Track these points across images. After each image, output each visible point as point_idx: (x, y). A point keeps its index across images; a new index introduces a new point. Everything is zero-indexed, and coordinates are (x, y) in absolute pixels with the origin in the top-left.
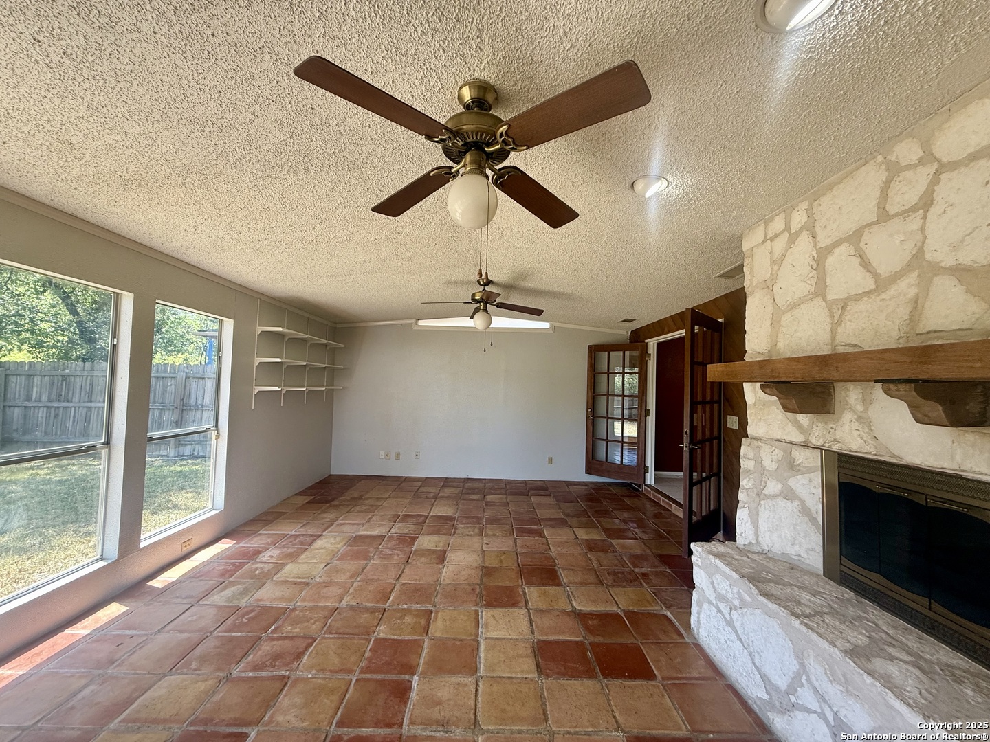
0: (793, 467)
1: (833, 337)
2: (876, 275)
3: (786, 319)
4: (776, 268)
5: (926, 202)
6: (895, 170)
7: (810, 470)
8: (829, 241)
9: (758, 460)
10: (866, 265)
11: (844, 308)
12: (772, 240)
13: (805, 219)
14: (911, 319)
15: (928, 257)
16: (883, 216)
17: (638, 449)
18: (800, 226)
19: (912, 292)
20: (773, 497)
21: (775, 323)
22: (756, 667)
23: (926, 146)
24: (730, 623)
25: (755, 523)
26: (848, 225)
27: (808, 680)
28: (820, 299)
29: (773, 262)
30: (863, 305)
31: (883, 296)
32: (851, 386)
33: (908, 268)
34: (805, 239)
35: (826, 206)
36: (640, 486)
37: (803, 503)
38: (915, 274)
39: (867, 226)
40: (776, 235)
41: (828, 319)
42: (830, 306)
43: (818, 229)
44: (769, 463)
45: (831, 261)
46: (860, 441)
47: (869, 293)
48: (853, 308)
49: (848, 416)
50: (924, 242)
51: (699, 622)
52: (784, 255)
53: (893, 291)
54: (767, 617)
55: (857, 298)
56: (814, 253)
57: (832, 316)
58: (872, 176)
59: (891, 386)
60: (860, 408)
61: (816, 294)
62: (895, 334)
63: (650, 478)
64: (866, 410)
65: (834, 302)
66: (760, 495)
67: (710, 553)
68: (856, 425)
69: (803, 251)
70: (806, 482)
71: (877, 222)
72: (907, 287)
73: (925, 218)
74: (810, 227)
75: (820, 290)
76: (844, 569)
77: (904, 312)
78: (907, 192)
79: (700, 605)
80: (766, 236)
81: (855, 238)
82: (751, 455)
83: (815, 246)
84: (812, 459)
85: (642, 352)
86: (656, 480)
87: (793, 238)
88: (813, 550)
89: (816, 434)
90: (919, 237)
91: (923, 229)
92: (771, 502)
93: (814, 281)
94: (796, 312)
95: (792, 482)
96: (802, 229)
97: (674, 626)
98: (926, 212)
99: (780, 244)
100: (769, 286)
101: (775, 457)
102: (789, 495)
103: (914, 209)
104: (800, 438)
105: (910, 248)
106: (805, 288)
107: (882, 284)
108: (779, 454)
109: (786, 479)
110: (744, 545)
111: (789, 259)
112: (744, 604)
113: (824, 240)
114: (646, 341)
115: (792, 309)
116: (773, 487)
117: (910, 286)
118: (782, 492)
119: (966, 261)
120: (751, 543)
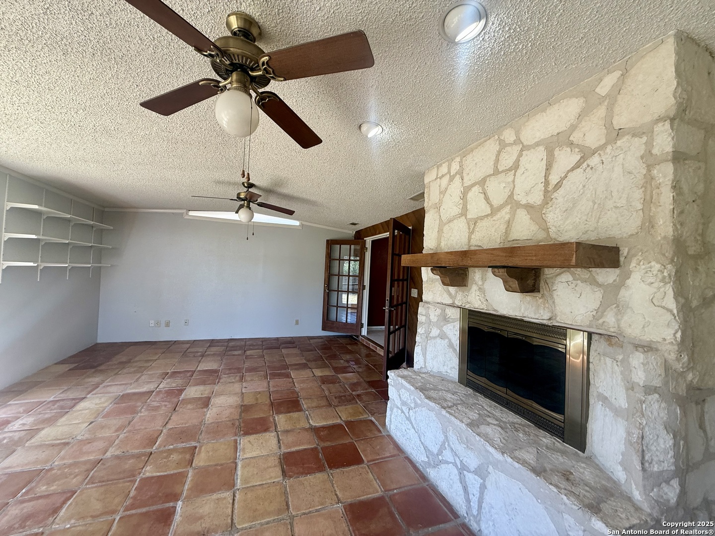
0: (445, 319)
1: (469, 239)
2: (491, 206)
3: (446, 228)
4: (442, 196)
5: (516, 167)
6: (503, 145)
7: (454, 321)
8: (469, 183)
9: (427, 315)
10: (487, 199)
11: (475, 224)
12: (440, 178)
13: (458, 168)
14: (506, 233)
15: (515, 197)
16: (496, 172)
17: (357, 312)
18: (455, 171)
19: (507, 217)
20: (435, 338)
21: (440, 231)
22: (422, 443)
23: (517, 134)
24: (408, 419)
25: (424, 355)
26: (480, 175)
27: (449, 445)
28: (464, 217)
29: (441, 193)
30: (484, 223)
31: (494, 218)
32: (476, 270)
33: (506, 203)
34: (457, 179)
35: (469, 161)
36: (358, 336)
37: (450, 340)
38: (509, 207)
39: (488, 176)
40: (443, 176)
41: (467, 230)
42: (468, 222)
43: (464, 175)
44: (434, 318)
45: (470, 195)
46: (479, 302)
47: (487, 216)
48: (480, 224)
49: (474, 288)
50: (514, 189)
51: (391, 421)
52: (446, 189)
53: (498, 216)
54: (429, 411)
55: (482, 218)
56: (462, 189)
57: (469, 229)
58: (492, 147)
59: (496, 270)
60: (480, 283)
61: (462, 215)
62: (498, 241)
63: (364, 331)
64: (483, 284)
65: (471, 219)
66: (428, 337)
67: (399, 376)
68: (478, 293)
69: (456, 188)
70: (452, 328)
71: (493, 175)
72: (505, 214)
73: (515, 175)
74: (460, 173)
75: (464, 213)
76: (468, 377)
77: (503, 228)
78: (507, 160)
79: (392, 410)
80: (437, 175)
81: (482, 182)
82: (424, 313)
83: (463, 184)
84: (454, 314)
85: (362, 245)
86: (368, 332)
87: (452, 179)
88: (454, 368)
89: (458, 299)
90: (512, 186)
91: (514, 181)
92: (433, 341)
93: (461, 206)
94: (451, 224)
95: (445, 328)
96: (456, 173)
97: (376, 426)
98: (516, 172)
99: (445, 181)
100: (438, 207)
101: (436, 314)
102: (443, 336)
103: (510, 170)
104: (450, 302)
105: (507, 193)
106: (456, 210)
107: (494, 211)
108: (439, 311)
109: (442, 327)
110: (418, 369)
111: (449, 191)
112: (417, 405)
113: (467, 183)
114: (365, 239)
115: (449, 222)
116: (435, 332)
117: (506, 213)
118: (439, 334)
119: (531, 202)
120: (421, 368)
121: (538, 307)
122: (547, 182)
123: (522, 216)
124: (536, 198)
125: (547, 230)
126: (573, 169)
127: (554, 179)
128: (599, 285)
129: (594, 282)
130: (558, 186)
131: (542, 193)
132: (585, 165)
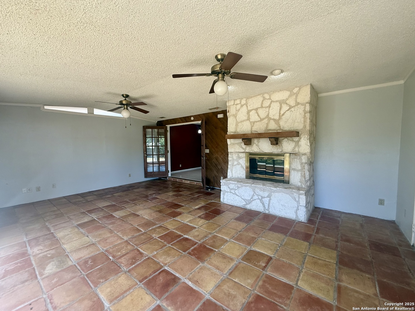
0: (240, 158)
1: (252, 129)
2: (260, 118)
3: (240, 124)
4: (237, 112)
5: (269, 107)
6: (264, 99)
7: (243, 158)
9: (232, 157)
10: (258, 115)
11: (254, 123)
12: (236, 105)
13: (245, 102)
14: (266, 127)
15: (269, 116)
16: (262, 107)
17: (166, 165)
19: (267, 122)
20: (236, 165)
21: (237, 125)
23: (270, 96)
24: (235, 194)
25: (232, 172)
26: (255, 107)
27: (256, 194)
29: (236, 110)
30: (258, 123)
31: (261, 122)
32: (255, 139)
34: (245, 106)
35: (250, 101)
36: (166, 178)
37: (241, 165)
38: (267, 119)
39: (259, 108)
41: (250, 125)
42: (251, 122)
43: (248, 105)
44: (235, 158)
45: (251, 113)
47: (259, 121)
48: (256, 124)
49: (255, 145)
50: (269, 113)
51: (224, 198)
52: (239, 110)
53: (263, 121)
54: (246, 187)
55: (257, 122)
56: (247, 111)
57: (251, 125)
58: (260, 98)
60: (257, 143)
61: (248, 120)
62: (264, 129)
66: (233, 165)
68: (256, 147)
69: (244, 110)
70: (242, 160)
73: (269, 109)
74: (246, 104)
76: (250, 176)
77: (265, 125)
78: (267, 103)
79: (224, 194)
80: (234, 103)
81: (256, 109)
83: (247, 109)
84: (243, 155)
85: (165, 129)
86: (171, 175)
87: (242, 106)
88: (243, 174)
89: (247, 149)
90: (268, 112)
91: (269, 111)
93: (247, 117)
94: (242, 123)
95: (239, 161)
96: (244, 104)
99: (238, 107)
100: (235, 116)
101: (236, 156)
102: (239, 164)
103: (267, 107)
104: (243, 151)
105: (266, 114)
111: (241, 110)
112: (238, 187)
113: (249, 108)
116: (236, 163)
119: (275, 118)
120: (231, 177)
121: (278, 149)
122: (280, 113)
123: (272, 121)
124: (277, 117)
125: (280, 127)
127: (282, 112)
130: (283, 114)
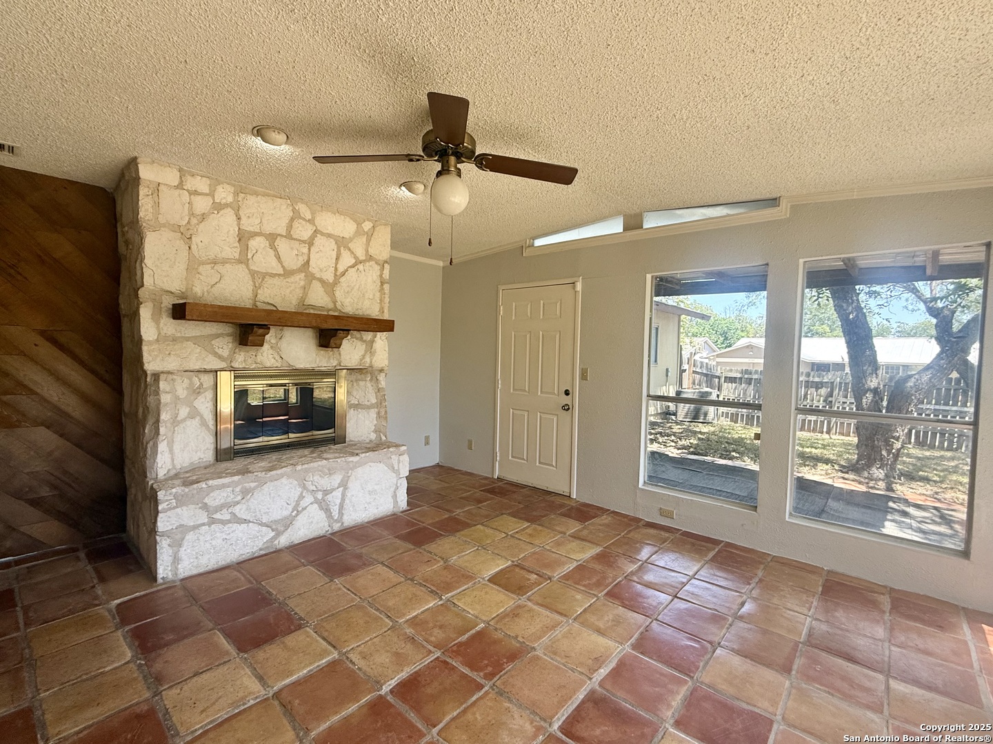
0: (194, 391)
1: (255, 295)
2: (283, 267)
4: (192, 220)
5: (310, 243)
7: (205, 390)
8: (251, 229)
9: (172, 391)
10: (278, 258)
11: (263, 279)
12: (188, 192)
13: (229, 199)
14: (302, 297)
15: (310, 269)
16: (289, 236)
19: (302, 283)
20: (183, 420)
21: (192, 269)
25: (171, 451)
26: (268, 228)
27: (308, 491)
28: (243, 266)
29: (192, 214)
30: (276, 281)
31: (287, 280)
33: (300, 270)
34: (228, 213)
35: (251, 203)
37: (202, 417)
38: (304, 274)
39: (279, 235)
40: (194, 192)
41: (251, 282)
42: (253, 274)
43: (241, 213)
44: (182, 392)
45: (252, 243)
47: (279, 275)
48: (268, 280)
49: (266, 346)
50: (308, 261)
52: (205, 215)
53: (292, 279)
55: (273, 275)
56: (237, 230)
57: (254, 282)
60: (273, 341)
61: (240, 262)
64: (277, 342)
65: (257, 272)
66: (175, 422)
69: (226, 223)
70: (204, 400)
73: (310, 250)
74: (234, 208)
75: (243, 260)
76: (237, 447)
77: (299, 293)
78: (302, 231)
81: (271, 237)
82: (167, 389)
83: (238, 224)
84: (206, 381)
88: (207, 449)
90: (306, 257)
91: (308, 254)
92: (181, 426)
93: (237, 250)
95: (195, 403)
96: (226, 205)
99: (201, 203)
105: (301, 261)
106: (229, 252)
107: (288, 273)
108: (186, 382)
109: (192, 402)
110: (165, 475)
113: (247, 226)
116: (184, 412)
117: (300, 279)
118: (189, 413)
119: (324, 278)
120: (169, 470)
121: (329, 358)
122: (336, 269)
123: (316, 286)
124: (329, 277)
125: (335, 302)
126: (351, 267)
127: (341, 269)
128: (365, 341)
129: (361, 339)
130: (343, 274)
131: (333, 275)
132: (356, 267)
